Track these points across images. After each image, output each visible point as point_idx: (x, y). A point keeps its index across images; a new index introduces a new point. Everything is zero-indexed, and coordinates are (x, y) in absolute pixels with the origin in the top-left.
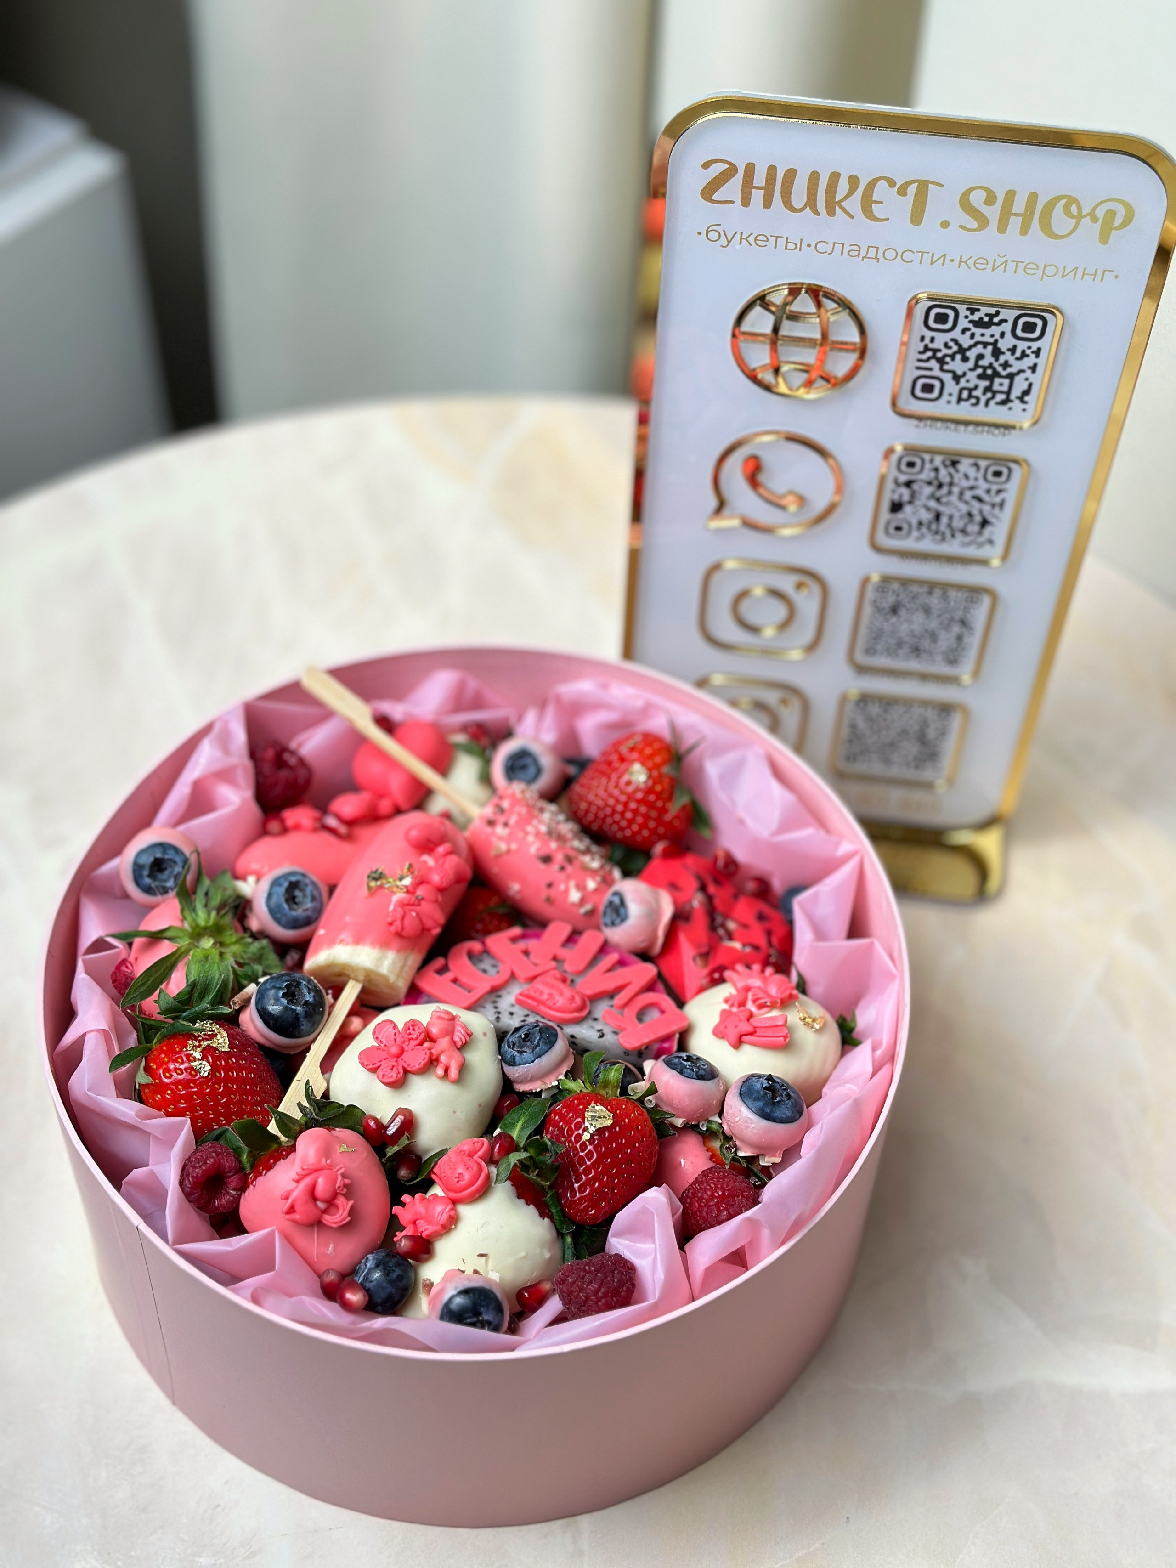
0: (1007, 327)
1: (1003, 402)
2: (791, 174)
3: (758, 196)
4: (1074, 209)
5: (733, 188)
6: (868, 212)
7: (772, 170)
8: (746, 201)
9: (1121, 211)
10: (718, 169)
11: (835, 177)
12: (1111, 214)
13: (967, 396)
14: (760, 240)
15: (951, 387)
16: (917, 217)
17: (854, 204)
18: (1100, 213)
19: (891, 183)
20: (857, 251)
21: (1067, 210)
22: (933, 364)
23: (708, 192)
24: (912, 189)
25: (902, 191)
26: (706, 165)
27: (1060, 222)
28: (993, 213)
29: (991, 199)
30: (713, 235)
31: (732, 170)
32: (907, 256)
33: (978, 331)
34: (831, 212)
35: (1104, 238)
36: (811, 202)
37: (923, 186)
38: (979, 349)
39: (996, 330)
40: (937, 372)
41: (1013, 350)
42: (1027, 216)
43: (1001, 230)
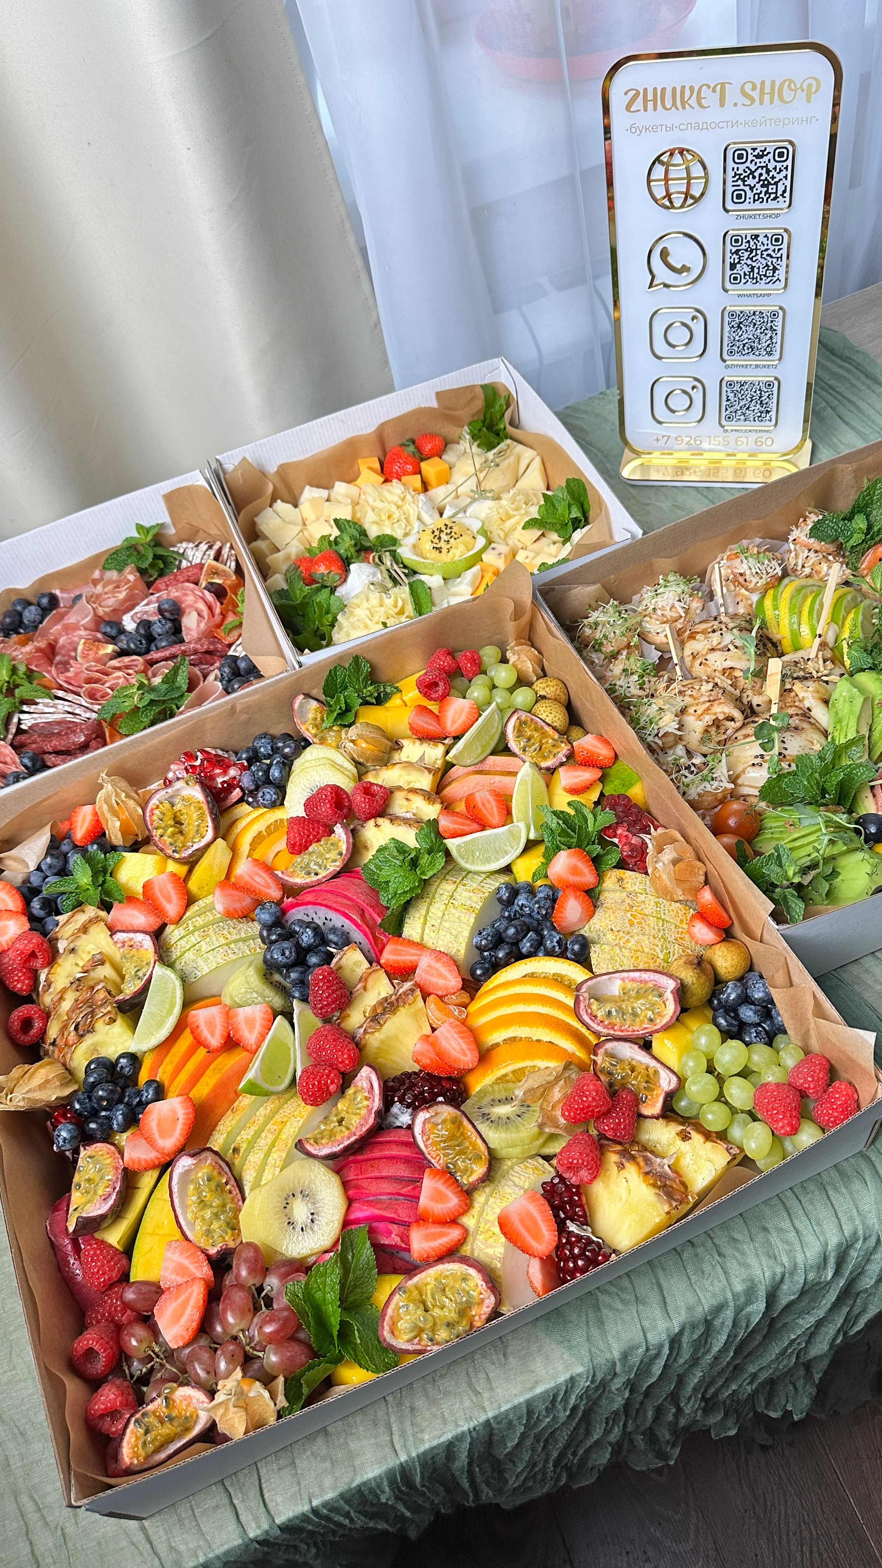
0: (771, 156)
1: (774, 199)
2: (664, 90)
3: (650, 105)
4: (793, 86)
5: (638, 104)
6: (701, 106)
7: (655, 89)
8: (645, 110)
9: (814, 84)
10: (631, 94)
11: (683, 88)
12: (810, 86)
13: (757, 198)
14: (653, 129)
15: (750, 194)
16: (722, 104)
17: (693, 101)
18: (805, 86)
19: (709, 87)
20: (698, 127)
21: (789, 86)
22: (740, 182)
23: (628, 108)
24: (718, 88)
25: (714, 91)
26: (626, 93)
27: (787, 95)
28: (756, 94)
29: (754, 88)
30: (633, 130)
31: (638, 93)
32: (721, 125)
33: (758, 161)
34: (684, 108)
35: (809, 101)
36: (674, 104)
37: (723, 85)
38: (759, 171)
39: (766, 159)
40: (742, 187)
41: (775, 168)
42: (772, 93)
43: (761, 103)
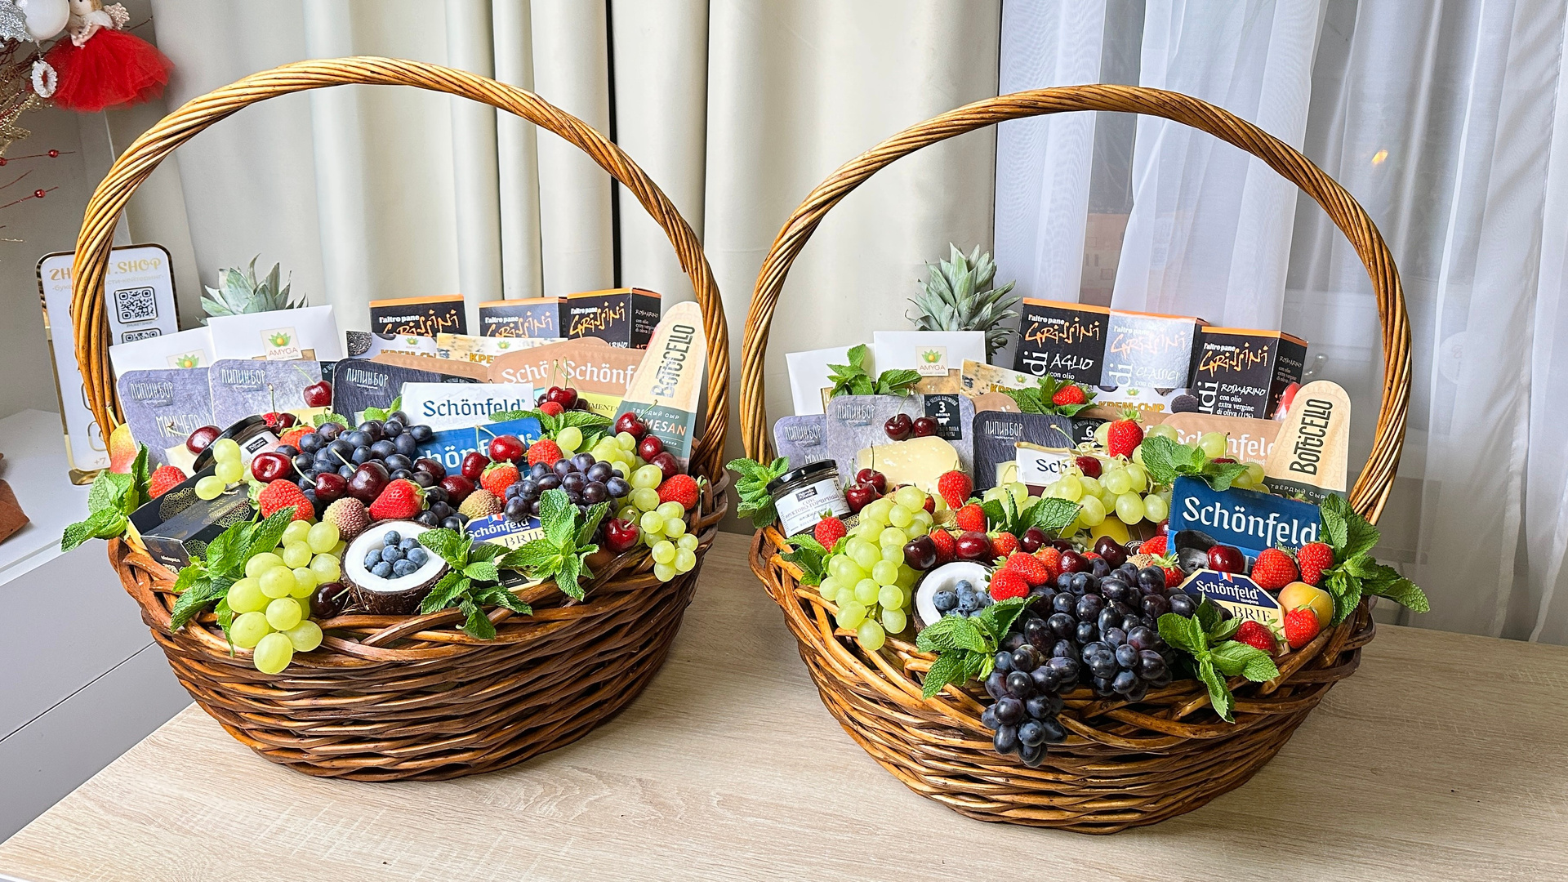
0: (141, 295)
3: (66, 276)
4: (146, 262)
5: (59, 275)
7: (68, 269)
8: (63, 278)
9: (158, 261)
10: (54, 272)
12: (155, 262)
13: (137, 315)
15: (133, 314)
18: (153, 262)
21: (144, 262)
22: (126, 309)
23: (53, 278)
26: (51, 271)
27: (144, 266)
28: (127, 267)
29: (125, 265)
30: (57, 288)
31: (58, 271)
33: (134, 297)
35: (156, 268)
38: (136, 302)
39: (138, 296)
40: (127, 311)
41: (145, 300)
42: (136, 267)
43: (130, 271)
